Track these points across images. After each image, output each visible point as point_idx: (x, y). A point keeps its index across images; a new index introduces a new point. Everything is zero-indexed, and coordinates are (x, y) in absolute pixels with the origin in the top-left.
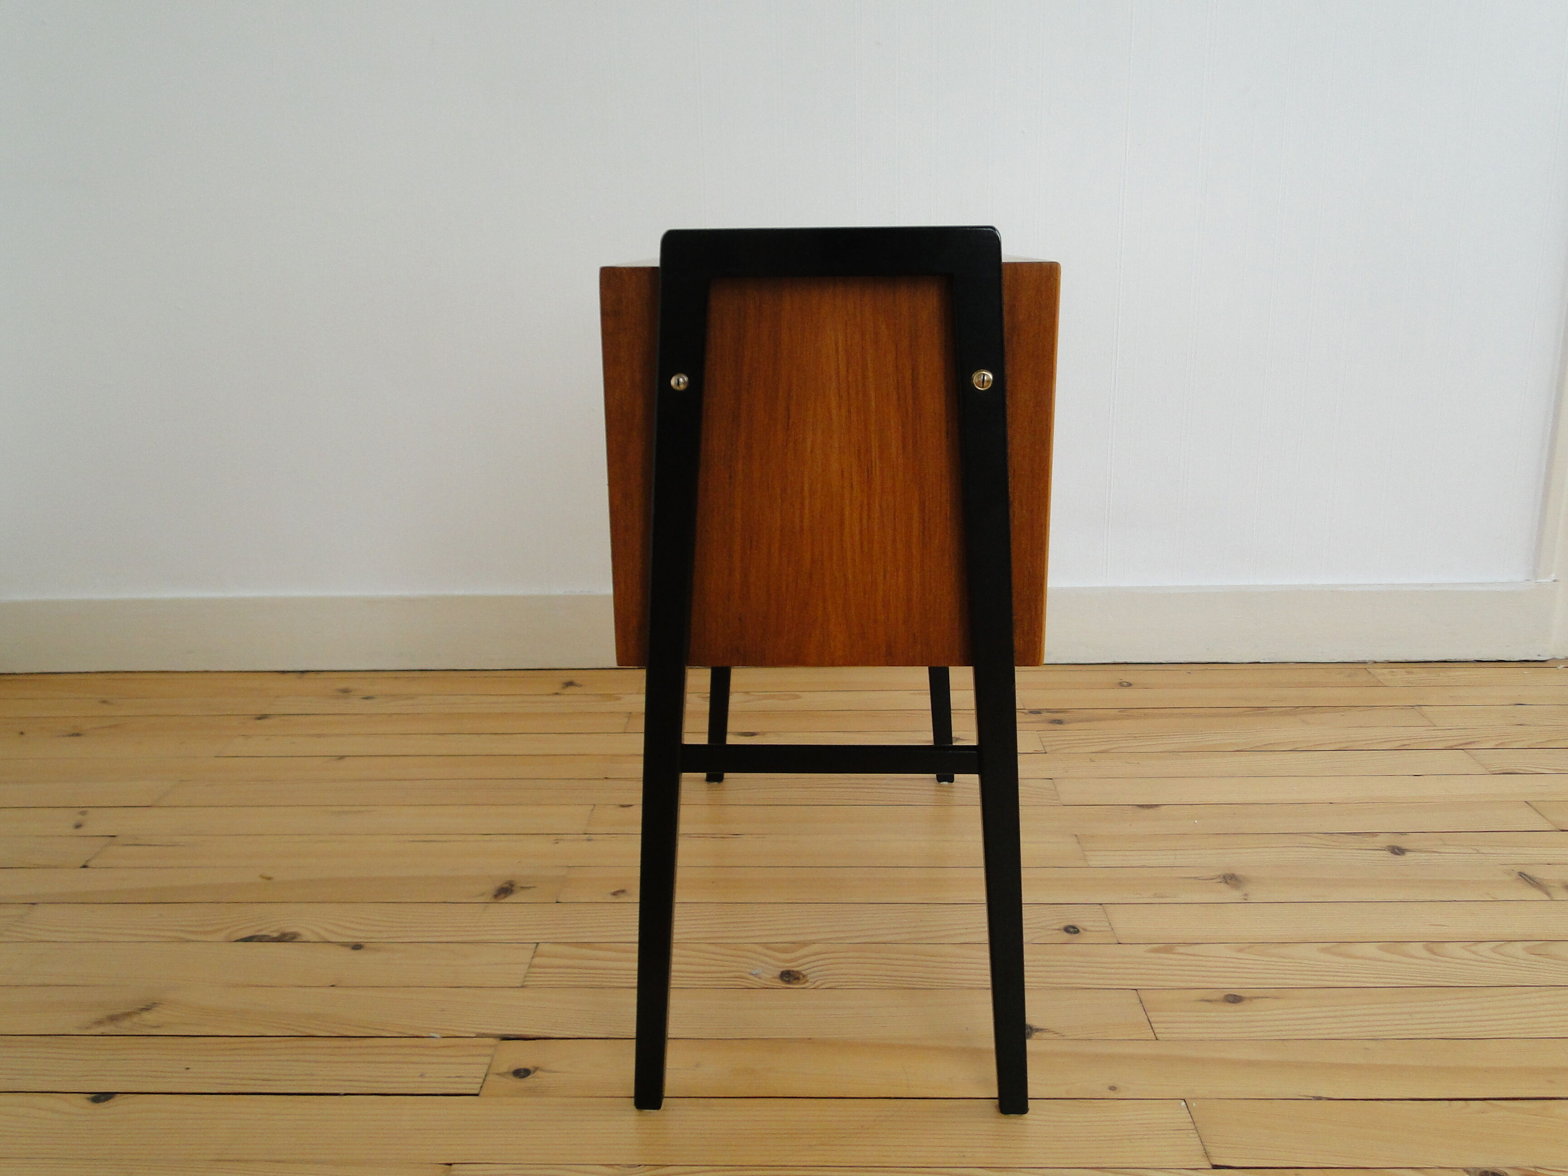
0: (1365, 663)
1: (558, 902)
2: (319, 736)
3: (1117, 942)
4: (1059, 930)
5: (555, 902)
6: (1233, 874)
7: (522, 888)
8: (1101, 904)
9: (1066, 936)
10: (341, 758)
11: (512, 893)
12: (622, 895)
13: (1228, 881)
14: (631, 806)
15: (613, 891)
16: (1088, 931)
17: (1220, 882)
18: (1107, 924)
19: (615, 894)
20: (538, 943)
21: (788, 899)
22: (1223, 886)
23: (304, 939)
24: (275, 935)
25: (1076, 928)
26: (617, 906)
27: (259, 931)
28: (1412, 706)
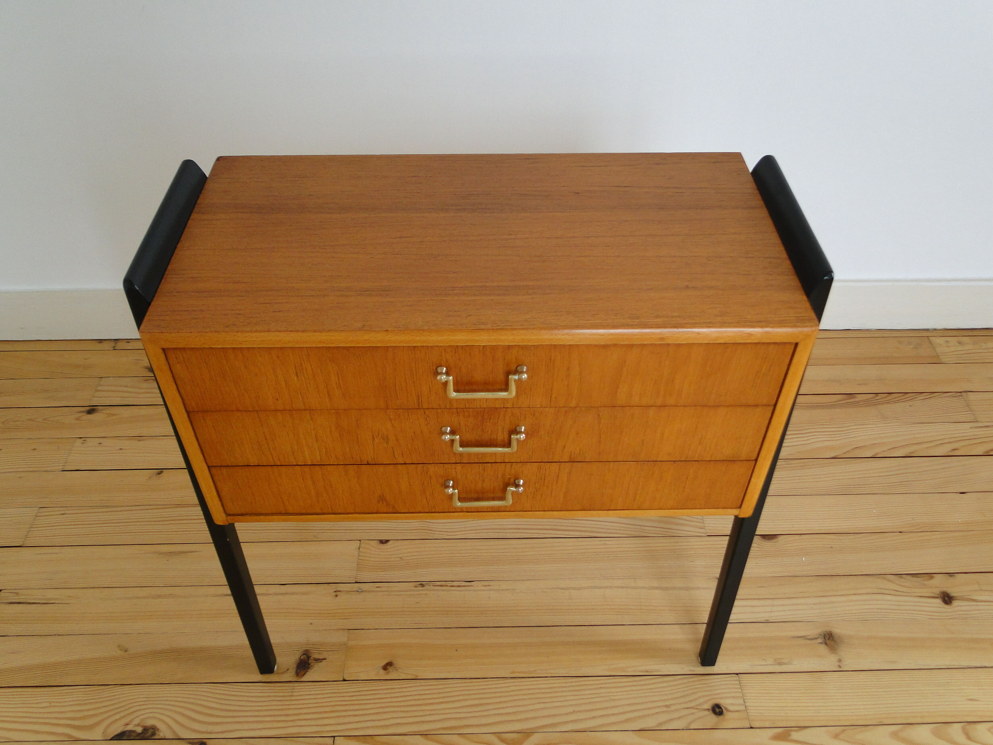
0: (927, 330)
1: (344, 680)
2: (140, 437)
3: (749, 726)
4: (708, 710)
5: (342, 679)
6: (831, 632)
7: (318, 660)
8: (737, 674)
9: (713, 719)
10: (160, 471)
11: (308, 668)
12: (390, 669)
13: (828, 642)
14: (387, 541)
15: (384, 663)
16: (730, 711)
17: (821, 643)
18: (741, 701)
19: (385, 668)
20: (334, 737)
21: (513, 673)
22: (823, 649)
23: (162, 735)
24: (139, 730)
25: (721, 708)
26: (389, 684)
27: (127, 724)
28: (960, 392)
